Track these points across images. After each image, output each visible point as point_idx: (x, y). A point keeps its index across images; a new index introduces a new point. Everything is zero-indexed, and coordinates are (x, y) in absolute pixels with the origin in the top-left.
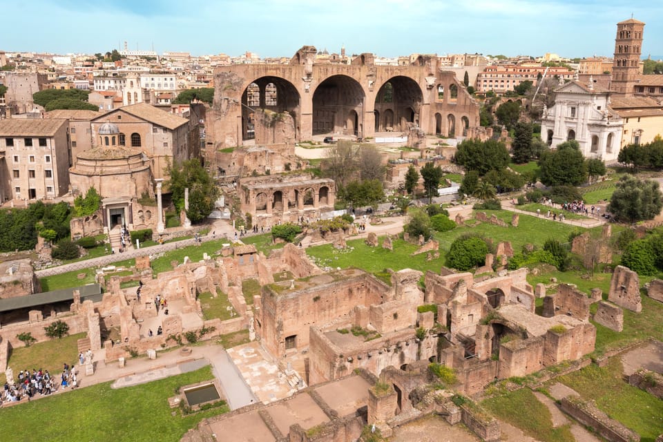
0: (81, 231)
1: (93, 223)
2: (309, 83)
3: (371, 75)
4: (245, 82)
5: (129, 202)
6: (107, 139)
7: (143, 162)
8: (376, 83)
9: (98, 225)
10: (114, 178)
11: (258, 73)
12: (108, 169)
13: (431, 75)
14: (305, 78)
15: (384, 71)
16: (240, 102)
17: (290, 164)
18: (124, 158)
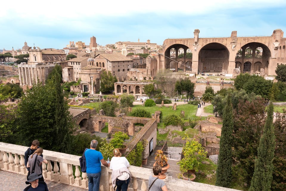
0: (73, 90)
1: (77, 88)
2: (197, 47)
3: (234, 42)
4: (166, 47)
5: (88, 83)
6: (90, 63)
7: (97, 71)
8: (237, 46)
9: (79, 89)
10: (84, 75)
11: (172, 43)
12: (83, 72)
13: (277, 41)
14: (194, 44)
15: (242, 40)
16: (164, 55)
17: (146, 77)
18: (89, 69)
